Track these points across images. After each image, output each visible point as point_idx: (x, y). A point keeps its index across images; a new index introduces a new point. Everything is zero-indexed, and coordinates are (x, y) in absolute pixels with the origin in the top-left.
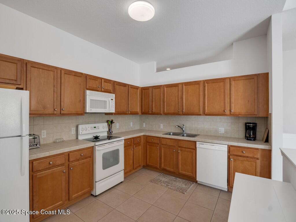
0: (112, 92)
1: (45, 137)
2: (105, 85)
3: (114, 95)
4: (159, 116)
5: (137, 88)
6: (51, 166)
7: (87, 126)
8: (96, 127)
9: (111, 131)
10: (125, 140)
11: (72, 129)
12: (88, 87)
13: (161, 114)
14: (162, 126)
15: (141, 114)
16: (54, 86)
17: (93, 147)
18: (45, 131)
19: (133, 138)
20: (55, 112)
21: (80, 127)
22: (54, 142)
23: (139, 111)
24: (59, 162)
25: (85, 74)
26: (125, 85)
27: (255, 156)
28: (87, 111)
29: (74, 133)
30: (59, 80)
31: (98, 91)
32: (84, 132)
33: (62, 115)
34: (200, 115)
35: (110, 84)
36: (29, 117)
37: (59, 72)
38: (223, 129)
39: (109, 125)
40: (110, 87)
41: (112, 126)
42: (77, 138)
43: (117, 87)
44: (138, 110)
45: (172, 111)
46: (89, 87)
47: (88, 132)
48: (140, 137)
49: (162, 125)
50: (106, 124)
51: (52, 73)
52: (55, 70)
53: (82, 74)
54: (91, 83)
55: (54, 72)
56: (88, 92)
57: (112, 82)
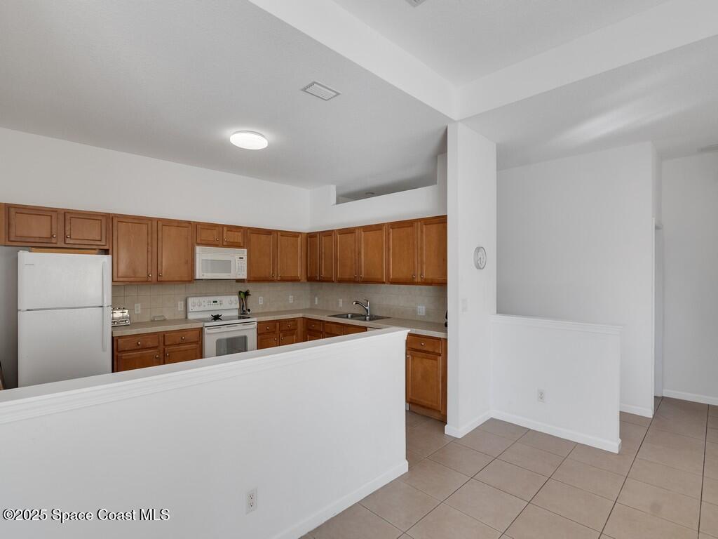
0: (242, 245)
1: (139, 312)
2: (228, 236)
3: (246, 250)
4: (330, 284)
5: (295, 235)
6: (138, 347)
7: (202, 299)
8: (216, 302)
9: (245, 309)
10: (259, 323)
11: (179, 303)
12: (198, 241)
13: (333, 282)
14: (341, 303)
15: (306, 281)
16: (148, 244)
17: (202, 329)
18: (139, 305)
19: (279, 321)
20: (150, 279)
21: (190, 301)
22: (152, 321)
23: (301, 274)
24: (150, 344)
25: (194, 222)
26: (269, 232)
27: (437, 351)
28: (197, 277)
29: (182, 309)
30: (155, 236)
31: (217, 246)
32: (196, 308)
33: (160, 282)
34: (384, 283)
35: (240, 234)
36: (113, 286)
37: (155, 223)
38: (424, 307)
39: (241, 300)
40: (238, 237)
41: (248, 301)
42: (187, 318)
43: (254, 237)
44: (300, 272)
45: (347, 276)
46: (201, 240)
47: (202, 308)
48: (294, 320)
49: (341, 300)
50: (237, 298)
51: (144, 227)
52: (150, 223)
53: (189, 222)
54: (205, 235)
55: (147, 224)
56: (198, 249)
57: (242, 230)
